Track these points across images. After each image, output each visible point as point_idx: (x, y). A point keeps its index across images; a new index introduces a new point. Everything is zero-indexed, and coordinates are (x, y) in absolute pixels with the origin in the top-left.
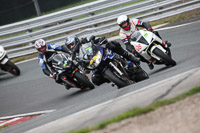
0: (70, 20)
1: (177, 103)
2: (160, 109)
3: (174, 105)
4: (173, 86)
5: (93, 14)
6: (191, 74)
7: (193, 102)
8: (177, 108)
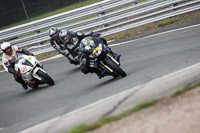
0: (16, 38)
1: (124, 120)
2: (107, 126)
3: (120, 122)
4: (120, 103)
5: (38, 32)
6: (136, 91)
7: (140, 119)
8: (123, 124)
